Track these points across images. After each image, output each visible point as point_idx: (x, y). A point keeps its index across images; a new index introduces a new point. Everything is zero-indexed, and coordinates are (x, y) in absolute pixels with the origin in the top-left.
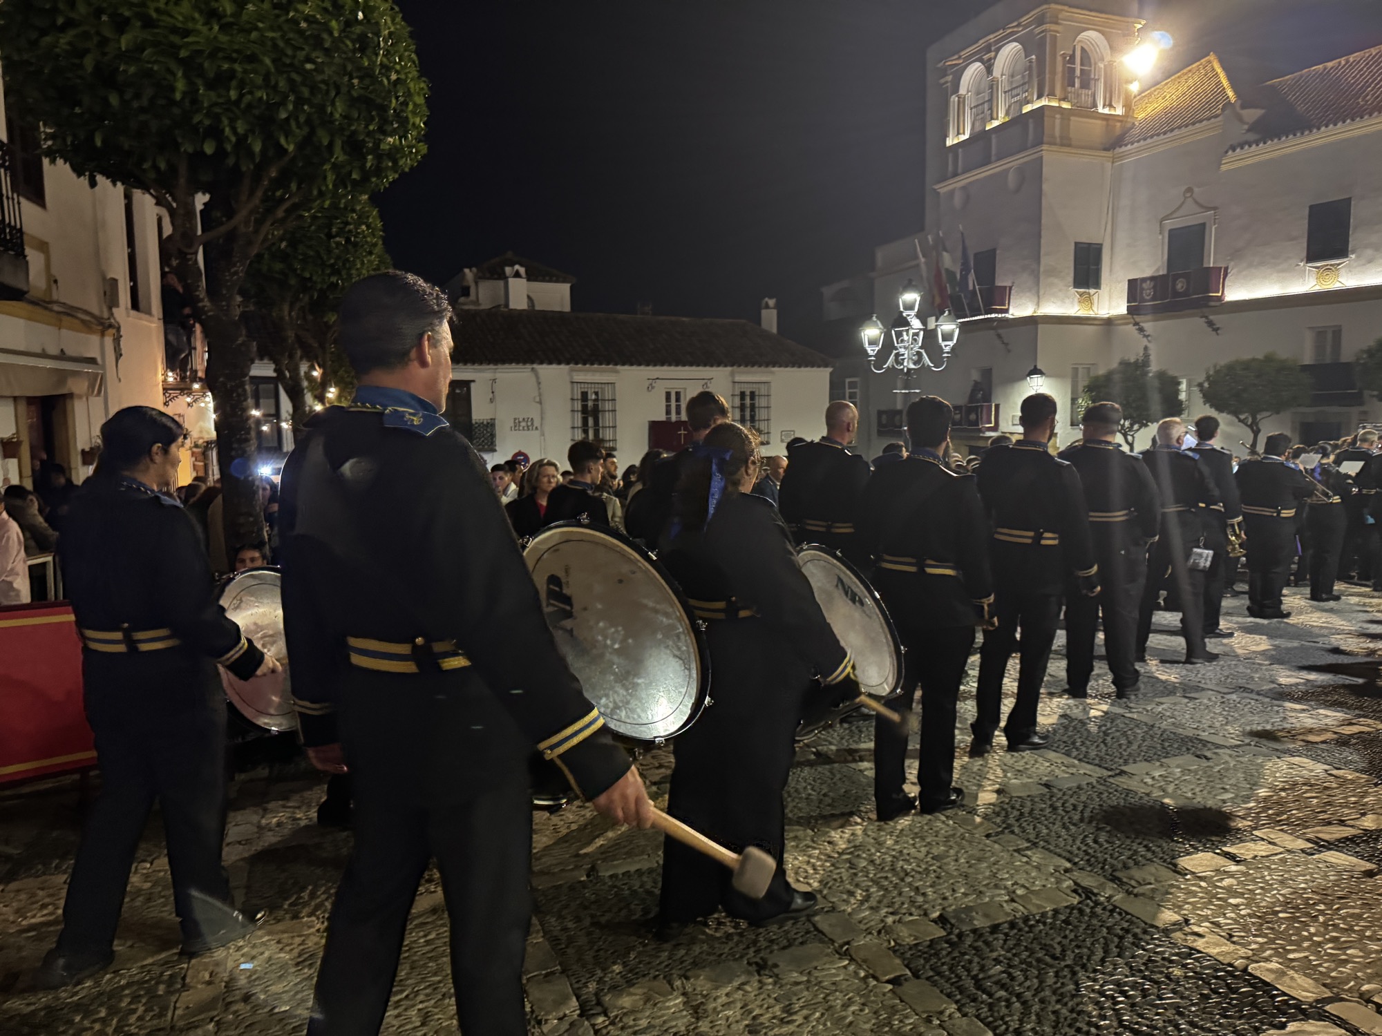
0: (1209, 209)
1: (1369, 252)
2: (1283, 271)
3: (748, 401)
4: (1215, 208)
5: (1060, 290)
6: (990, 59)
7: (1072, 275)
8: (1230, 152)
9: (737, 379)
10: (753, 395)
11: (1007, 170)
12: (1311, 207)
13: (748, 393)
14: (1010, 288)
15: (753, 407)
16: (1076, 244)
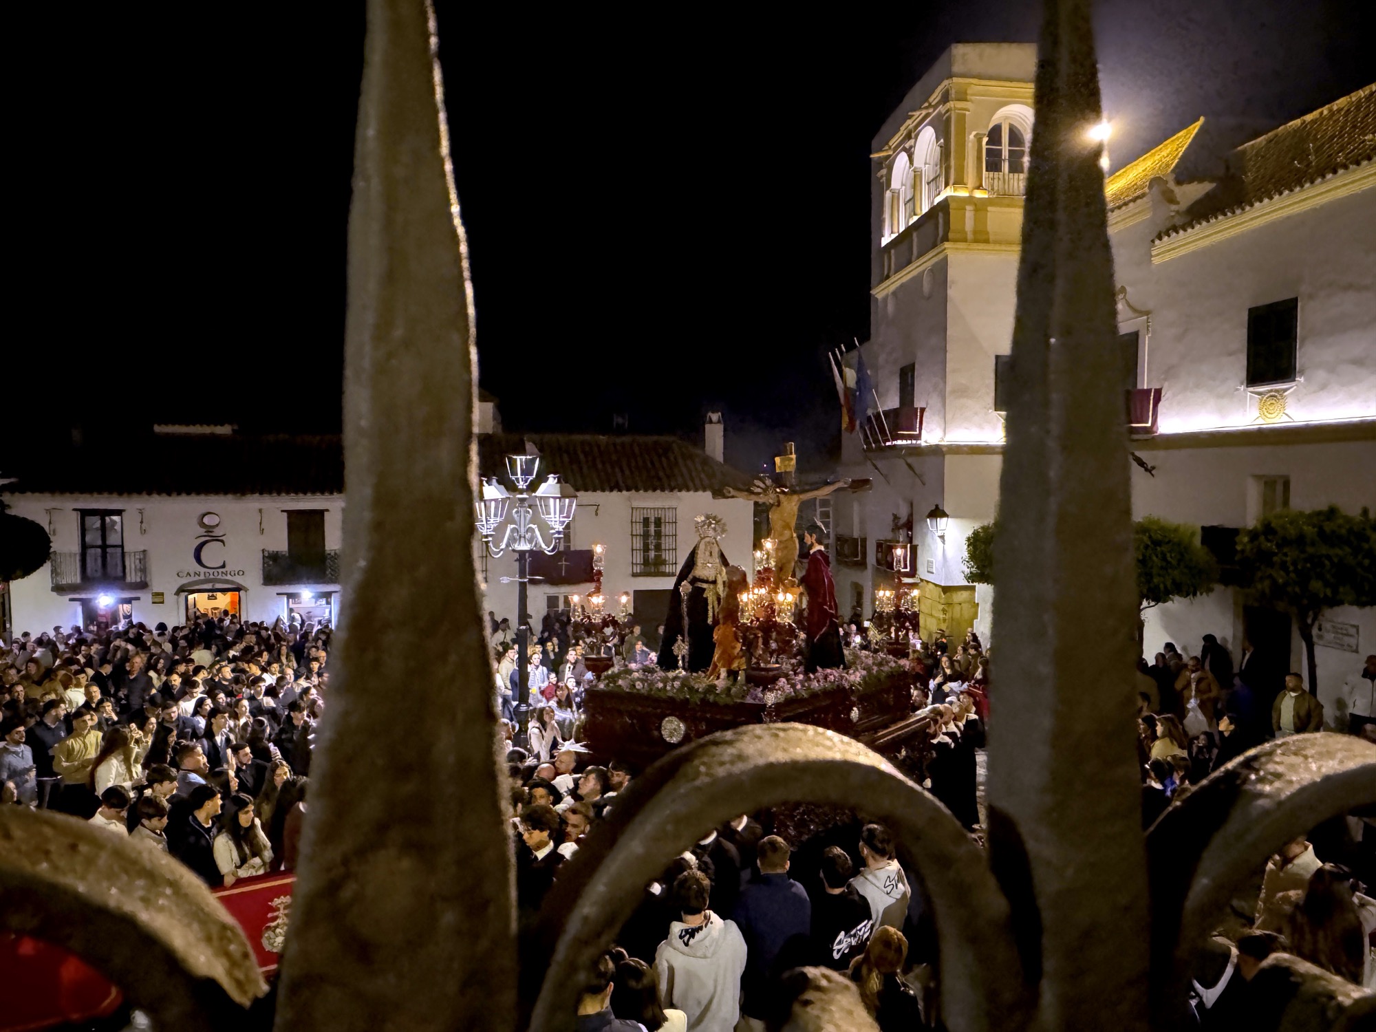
0: (1140, 313)
1: (1321, 375)
2: (1220, 396)
3: (652, 528)
4: (1147, 313)
5: (976, 414)
6: (911, 147)
7: (993, 394)
8: (1157, 242)
9: (635, 504)
10: (658, 522)
11: (922, 274)
12: (1251, 311)
13: (652, 519)
14: (923, 410)
15: (658, 534)
16: (997, 357)
